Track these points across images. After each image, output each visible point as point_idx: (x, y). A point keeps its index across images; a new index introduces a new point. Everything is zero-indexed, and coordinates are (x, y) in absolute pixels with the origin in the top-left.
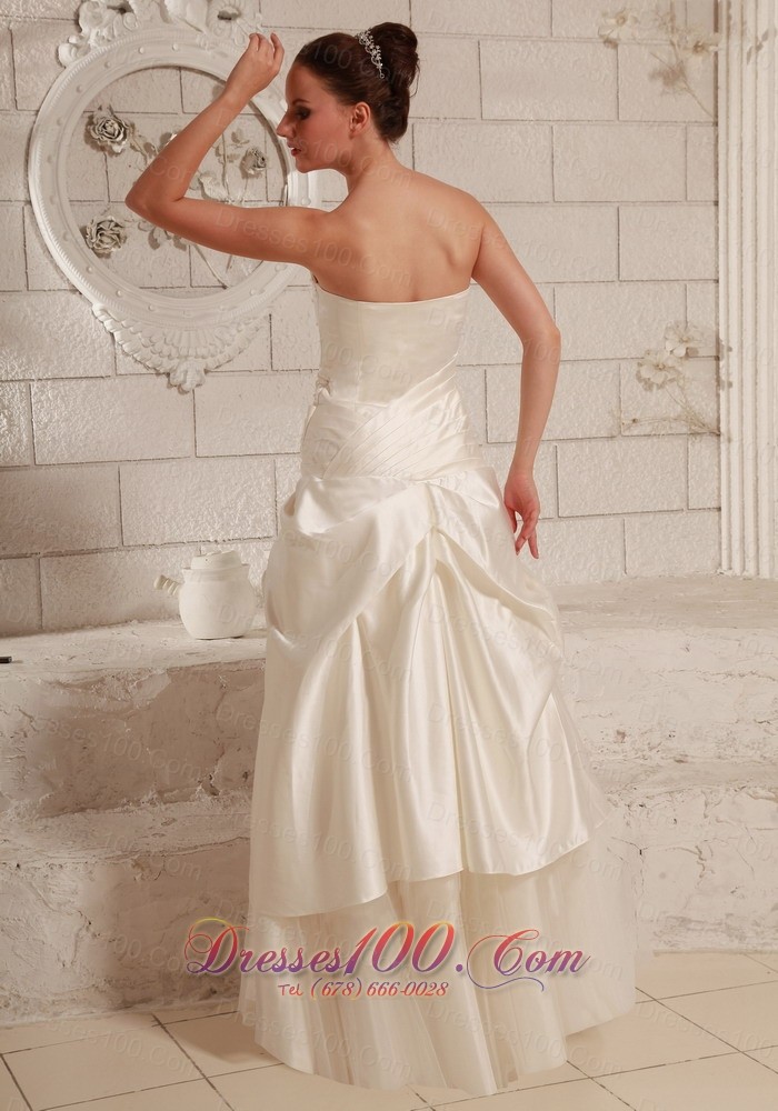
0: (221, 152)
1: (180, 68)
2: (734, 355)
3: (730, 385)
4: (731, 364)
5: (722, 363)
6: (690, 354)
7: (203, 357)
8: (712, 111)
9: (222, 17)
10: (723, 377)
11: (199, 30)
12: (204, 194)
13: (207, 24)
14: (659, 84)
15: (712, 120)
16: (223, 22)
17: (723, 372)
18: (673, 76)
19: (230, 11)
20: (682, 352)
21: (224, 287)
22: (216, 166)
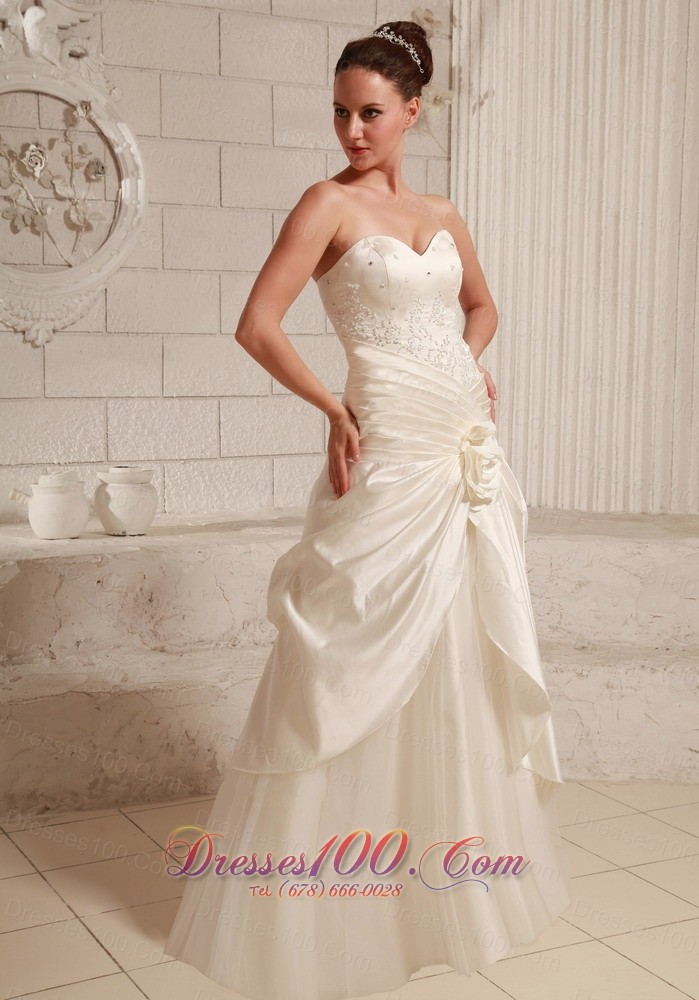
0: (70, 160)
1: (38, 93)
7: (52, 320)
8: (447, 150)
9: (72, 55)
11: (53, 64)
12: (55, 193)
13: (61, 60)
15: (446, 156)
16: (73, 60)
19: (79, 51)
21: (70, 266)
22: (65, 171)
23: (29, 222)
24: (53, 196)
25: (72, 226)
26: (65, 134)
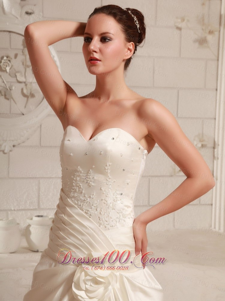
0: (24, 64)
1: (10, 32)
2: (220, 147)
3: (218, 158)
4: (219, 151)
5: (216, 150)
6: (203, 146)
7: (13, 141)
8: (216, 54)
9: (27, 13)
10: (216, 156)
11: (17, 18)
12: (17, 80)
13: (21, 16)
14: (197, 44)
15: (216, 58)
16: (27, 16)
17: (216, 153)
18: (202, 42)
19: (30, 11)
20: (200, 145)
21: (23, 114)
22: (22, 69)
23: (3, 93)
24: (16, 81)
25: (24, 95)
26: (23, 52)
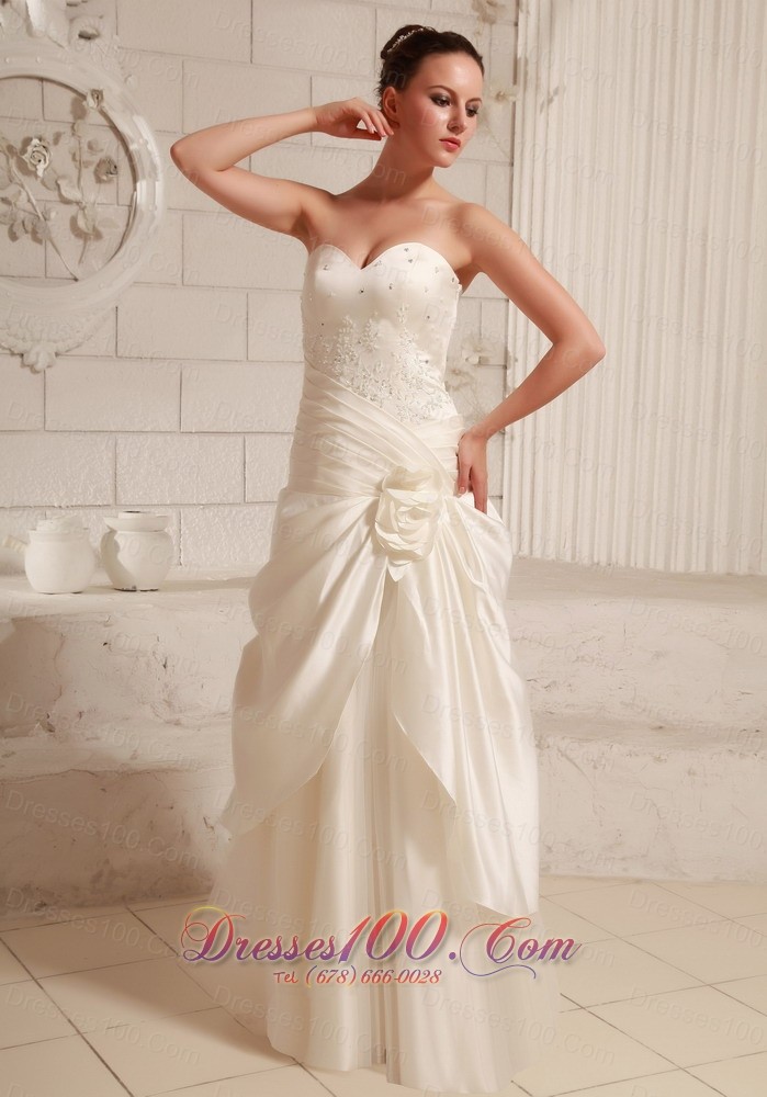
0: (78, 158)
1: (42, 79)
2: (520, 365)
4: (517, 373)
5: (509, 372)
6: (482, 362)
7: (55, 342)
8: (509, 154)
9: (82, 36)
10: (510, 384)
11: (60, 46)
12: (60, 195)
13: (69, 41)
15: (508, 160)
16: (82, 41)
17: (510, 379)
19: (90, 31)
20: (476, 360)
21: (76, 280)
22: (69, 168)
23: (29, 228)
24: (58, 199)
25: (79, 233)
26: (73, 127)
